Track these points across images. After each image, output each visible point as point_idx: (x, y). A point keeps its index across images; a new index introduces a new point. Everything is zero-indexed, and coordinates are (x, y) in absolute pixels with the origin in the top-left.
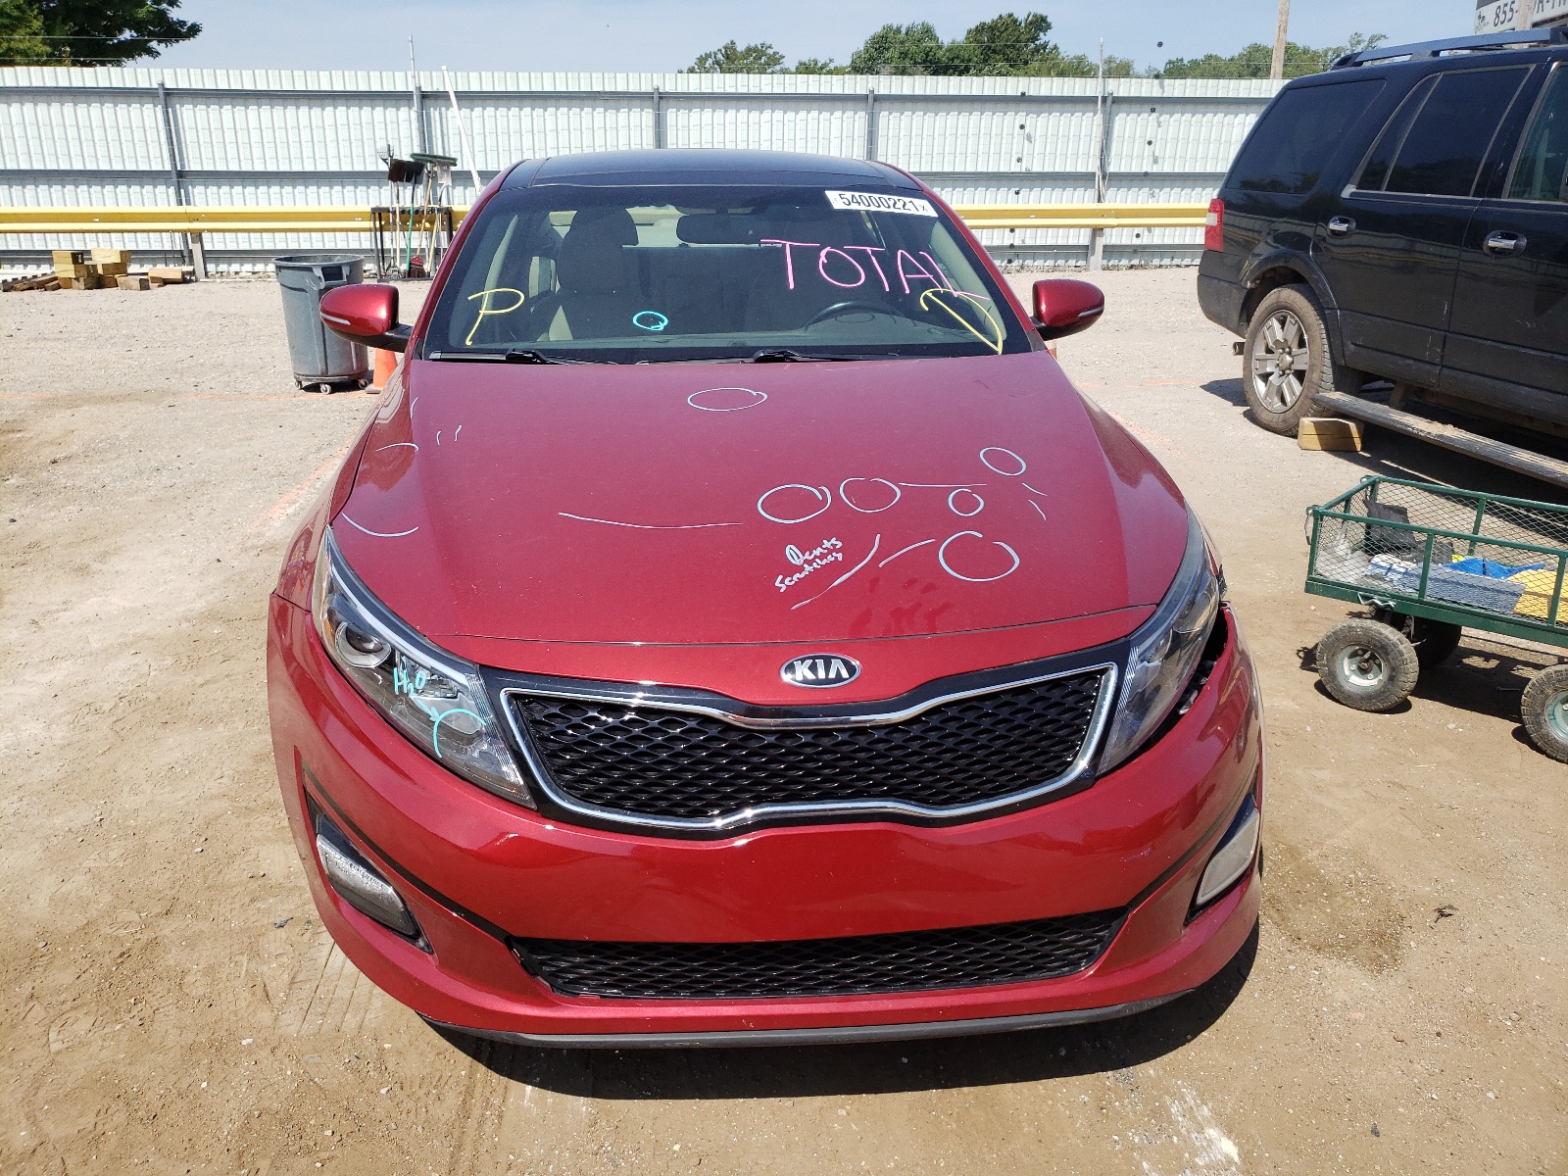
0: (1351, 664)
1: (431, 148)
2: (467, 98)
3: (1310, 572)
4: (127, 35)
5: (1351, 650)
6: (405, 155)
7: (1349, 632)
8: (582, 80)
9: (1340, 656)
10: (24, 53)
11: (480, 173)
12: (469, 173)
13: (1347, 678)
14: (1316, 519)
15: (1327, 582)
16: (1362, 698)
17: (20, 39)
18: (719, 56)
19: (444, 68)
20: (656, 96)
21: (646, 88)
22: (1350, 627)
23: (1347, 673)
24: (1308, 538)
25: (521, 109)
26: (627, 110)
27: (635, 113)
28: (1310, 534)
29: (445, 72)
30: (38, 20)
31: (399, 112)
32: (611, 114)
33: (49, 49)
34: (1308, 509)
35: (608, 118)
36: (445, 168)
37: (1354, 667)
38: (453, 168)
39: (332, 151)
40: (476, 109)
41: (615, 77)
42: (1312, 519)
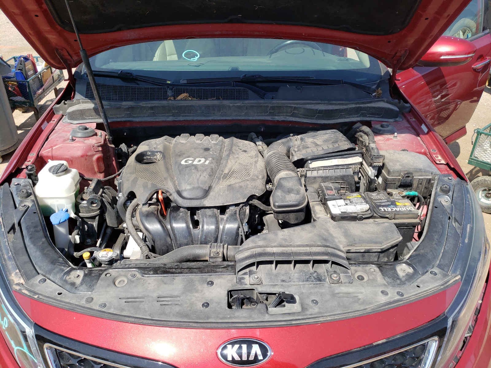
0: (482, 193)
3: (471, 156)
5: (484, 188)
7: (484, 182)
9: (478, 190)
13: (480, 199)
14: (478, 135)
15: (478, 161)
16: (485, 208)
22: (485, 180)
23: (480, 197)
24: (472, 142)
28: (474, 141)
34: (475, 130)
37: (483, 195)
42: (476, 134)
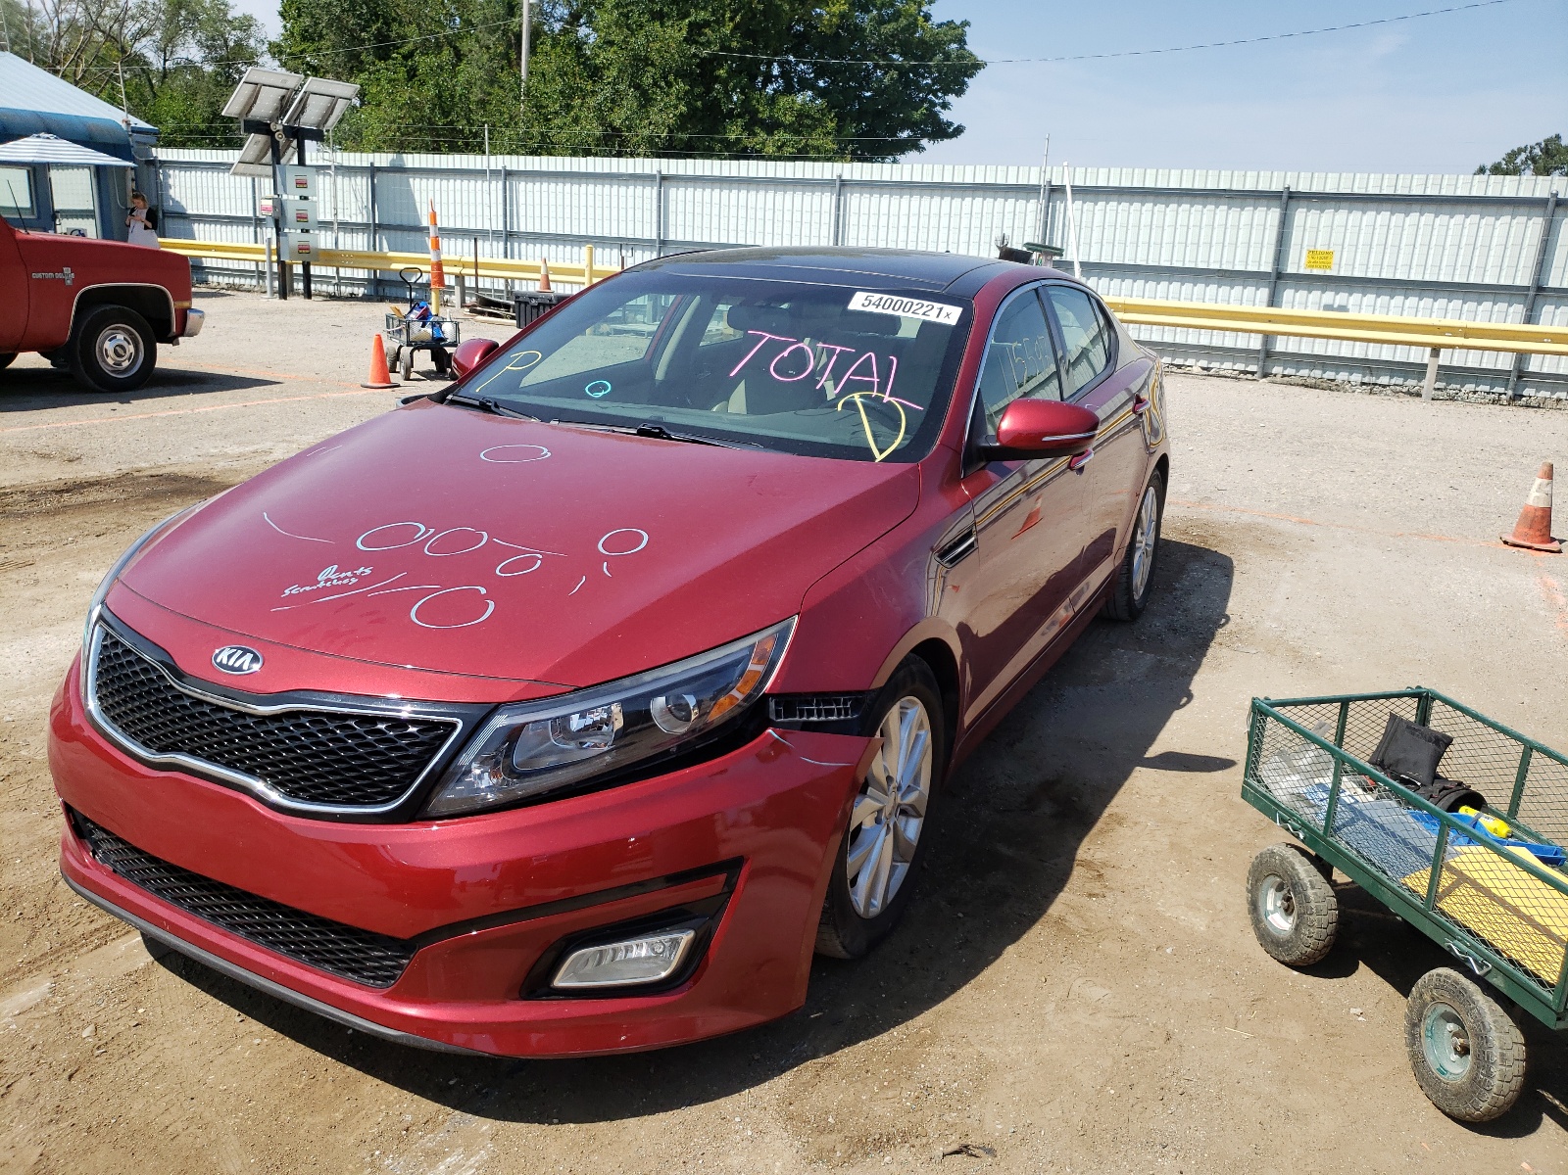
1: (1051, 240)
2: (1083, 192)
4: (905, 134)
6: (1017, 245)
8: (1210, 178)
10: (817, 149)
11: (1082, 264)
12: (1071, 264)
17: (816, 139)
18: (1537, 151)
19: (1065, 164)
20: (1285, 195)
21: (1277, 187)
25: (1143, 205)
26: (1252, 208)
27: (1261, 211)
29: (1066, 168)
30: (832, 122)
31: (1029, 205)
32: (1234, 212)
33: (836, 147)
35: (1230, 216)
36: (1048, 258)
38: (1057, 258)
39: (964, 237)
40: (1100, 203)
41: (1245, 176)
